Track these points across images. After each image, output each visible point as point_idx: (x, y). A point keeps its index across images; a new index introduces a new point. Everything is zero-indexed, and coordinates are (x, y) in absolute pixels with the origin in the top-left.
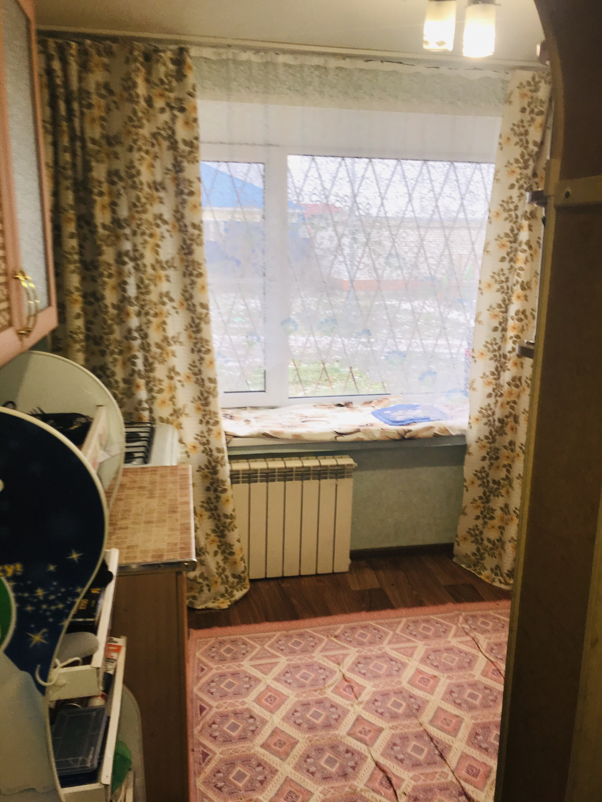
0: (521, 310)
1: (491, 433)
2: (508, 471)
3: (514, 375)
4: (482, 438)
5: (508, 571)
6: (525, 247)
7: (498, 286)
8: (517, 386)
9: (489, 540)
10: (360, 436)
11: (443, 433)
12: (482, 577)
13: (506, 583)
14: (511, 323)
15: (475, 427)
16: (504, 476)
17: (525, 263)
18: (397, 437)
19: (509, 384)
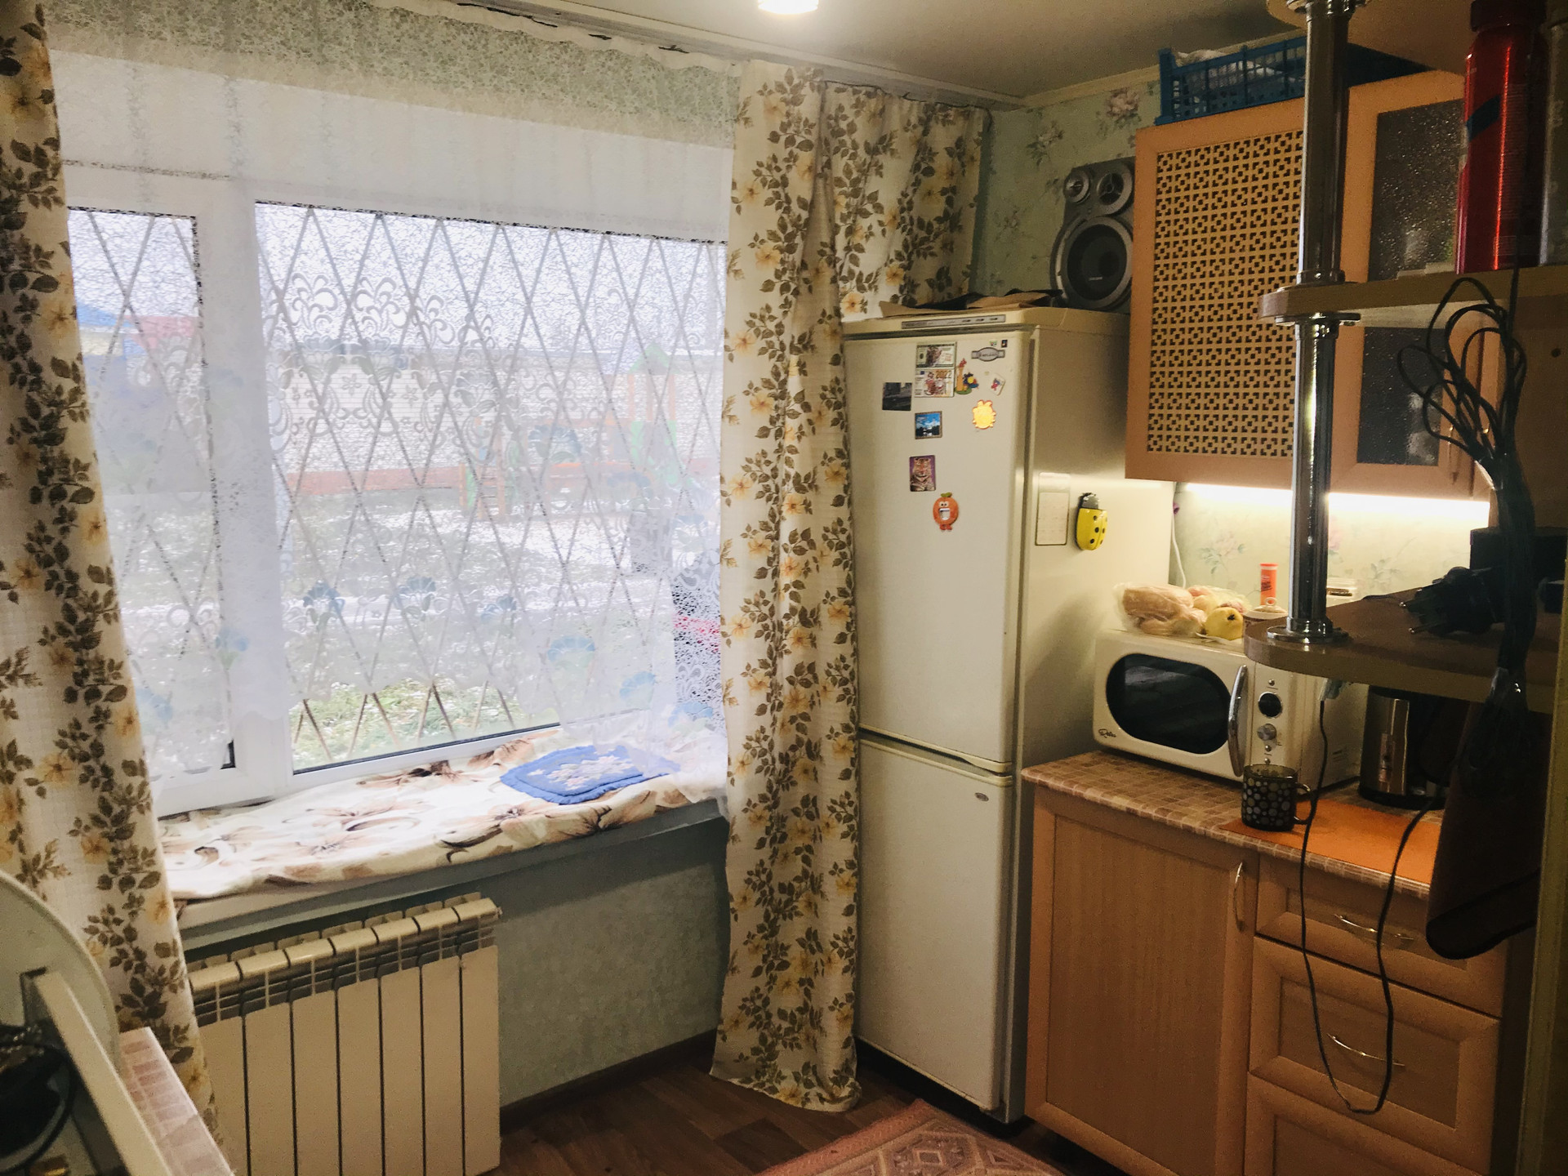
0: (800, 532)
1: (770, 788)
2: (806, 860)
3: (799, 661)
4: (755, 800)
5: (835, 1072)
6: (797, 407)
7: (758, 487)
8: (807, 684)
9: (782, 1014)
10: (503, 841)
11: (672, 803)
12: (780, 1097)
13: (834, 1099)
14: (785, 558)
15: (740, 780)
16: (799, 873)
17: (799, 438)
18: (582, 829)
19: (791, 681)
